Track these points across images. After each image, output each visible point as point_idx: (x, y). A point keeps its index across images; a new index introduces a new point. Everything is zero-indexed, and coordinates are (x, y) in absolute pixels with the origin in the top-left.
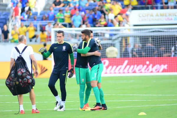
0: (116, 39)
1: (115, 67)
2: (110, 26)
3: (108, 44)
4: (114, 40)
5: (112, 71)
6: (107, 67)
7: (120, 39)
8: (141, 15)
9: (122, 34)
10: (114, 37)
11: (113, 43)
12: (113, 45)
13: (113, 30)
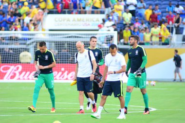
0: (30, 44)
1: (28, 73)
3: (22, 49)
4: (28, 44)
5: (26, 77)
6: (20, 73)
7: (34, 44)
8: (57, 20)
9: (37, 38)
10: (28, 42)
11: (27, 48)
12: (27, 50)
13: (28, 35)
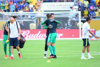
0: (34, 19)
1: (33, 35)
2: (31, 11)
3: (29, 21)
4: (33, 19)
5: (32, 37)
6: (29, 35)
7: (36, 19)
8: (48, 5)
9: (37, 16)
10: (33, 18)
11: (32, 21)
13: (32, 14)
